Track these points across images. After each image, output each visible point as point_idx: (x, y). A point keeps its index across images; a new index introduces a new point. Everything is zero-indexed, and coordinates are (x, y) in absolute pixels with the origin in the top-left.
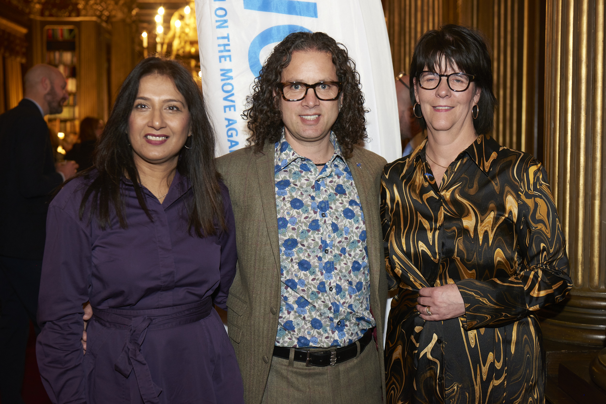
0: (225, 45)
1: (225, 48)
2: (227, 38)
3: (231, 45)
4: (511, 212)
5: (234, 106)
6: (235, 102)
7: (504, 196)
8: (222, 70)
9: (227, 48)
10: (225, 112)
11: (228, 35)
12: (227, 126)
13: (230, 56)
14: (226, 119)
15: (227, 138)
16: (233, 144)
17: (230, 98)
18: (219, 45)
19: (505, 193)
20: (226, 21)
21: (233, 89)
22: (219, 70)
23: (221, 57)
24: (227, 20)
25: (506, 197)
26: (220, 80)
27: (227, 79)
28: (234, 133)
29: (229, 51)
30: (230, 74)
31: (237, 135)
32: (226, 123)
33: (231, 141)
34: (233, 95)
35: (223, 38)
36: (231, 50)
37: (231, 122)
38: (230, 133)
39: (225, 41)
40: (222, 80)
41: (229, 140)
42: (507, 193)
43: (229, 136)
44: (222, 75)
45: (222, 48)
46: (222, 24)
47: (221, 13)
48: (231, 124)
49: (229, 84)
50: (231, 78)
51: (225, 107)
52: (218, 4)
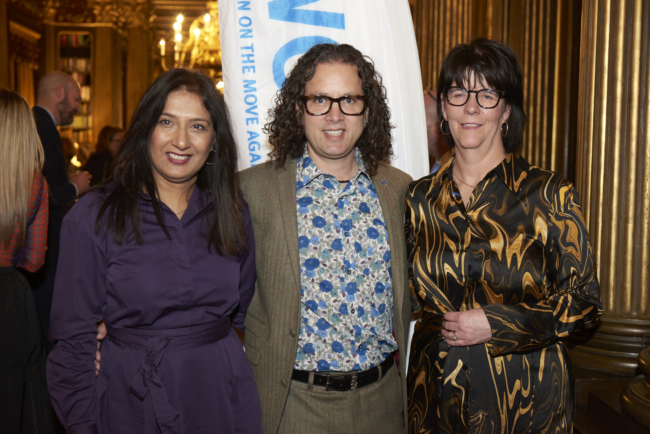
0: (249, 56)
1: (248, 59)
2: (251, 48)
3: (255, 55)
4: (540, 235)
5: (257, 119)
6: (259, 114)
7: (534, 217)
8: (245, 81)
9: (251, 58)
10: (247, 124)
11: (252, 45)
12: (249, 139)
13: (253, 67)
14: (249, 132)
15: (249, 152)
16: (255, 158)
17: (253, 111)
18: (243, 56)
19: (535, 214)
20: (250, 31)
21: (256, 101)
22: (242, 81)
23: (244, 68)
24: (252, 29)
25: (536, 218)
26: (243, 92)
27: (250, 91)
28: (256, 146)
29: (253, 61)
30: (253, 86)
31: (259, 149)
32: (249, 136)
33: (253, 155)
34: (256, 107)
35: (247, 48)
36: (255, 61)
37: (253, 135)
38: (252, 147)
39: (249, 52)
40: (245, 91)
41: (251, 154)
42: (536, 215)
43: (251, 150)
44: (245, 86)
45: (246, 59)
46: (247, 33)
47: (246, 22)
48: (254, 137)
49: (252, 96)
50: (255, 90)
51: (248, 120)
52: (243, 13)
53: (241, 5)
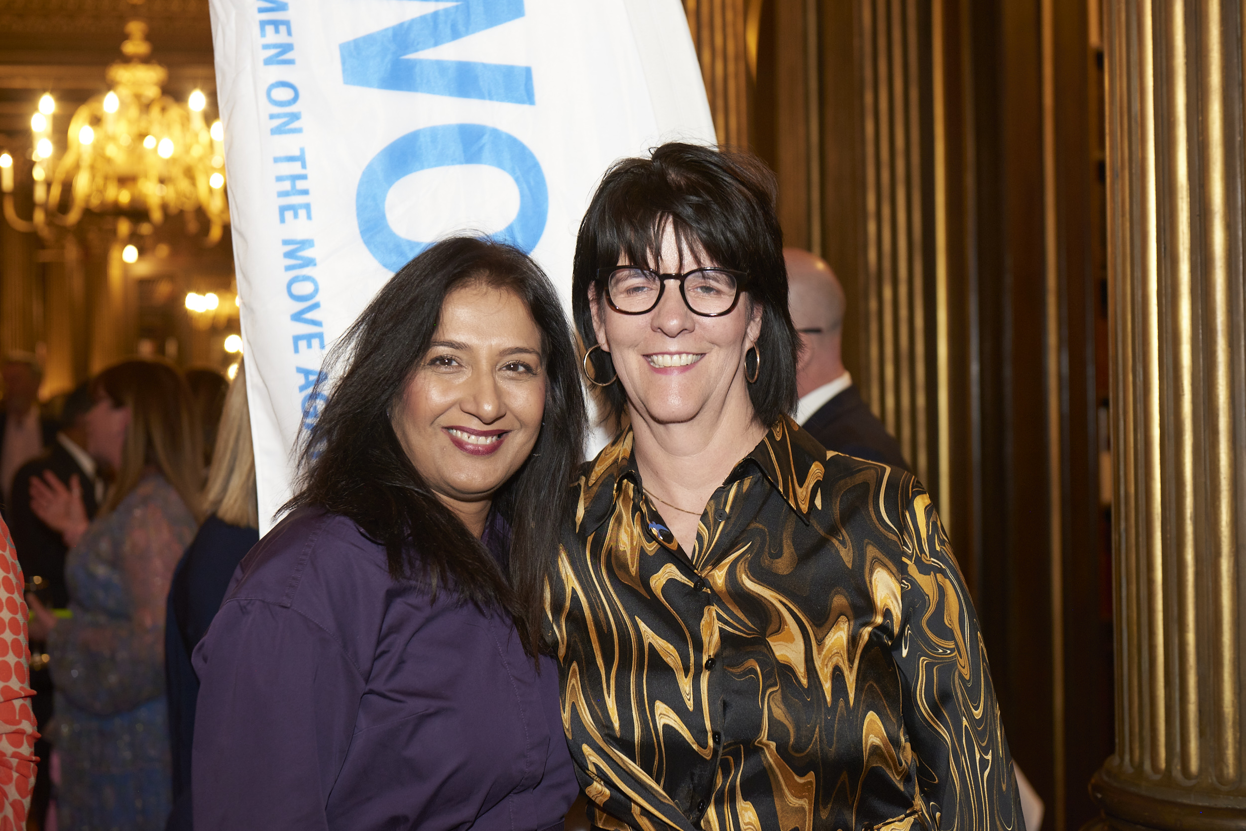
0: (295, 178)
1: (294, 185)
2: (300, 159)
3: (309, 176)
4: (887, 614)
5: (320, 335)
6: (324, 324)
8: (286, 242)
9: (301, 185)
10: (296, 349)
11: (302, 150)
12: (302, 388)
13: (307, 207)
14: (300, 369)
17: (308, 316)
18: (279, 179)
20: (295, 117)
21: (316, 291)
22: (280, 243)
23: (283, 210)
24: (299, 114)
26: (283, 269)
27: (301, 266)
29: (305, 192)
30: (307, 253)
32: (301, 379)
34: (316, 306)
35: (291, 159)
36: (311, 192)
37: (312, 378)
39: (295, 168)
40: (288, 268)
42: (872, 565)
44: (288, 255)
45: (286, 185)
46: (285, 123)
47: (283, 94)
49: (307, 278)
50: (310, 262)
51: (297, 339)
52: (277, 73)
53: (272, 52)
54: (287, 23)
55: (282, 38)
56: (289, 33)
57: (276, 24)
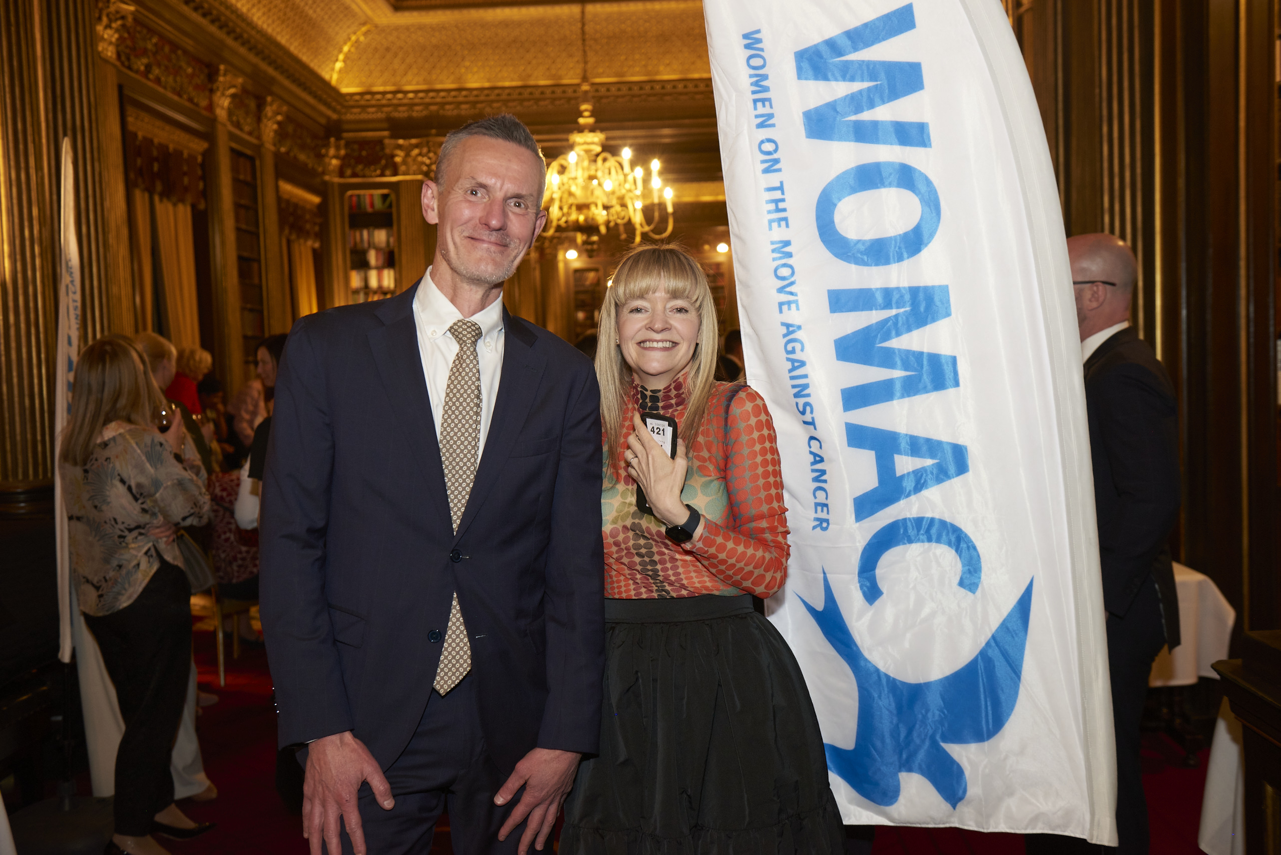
0: (776, 202)
1: (777, 206)
2: (781, 188)
3: (786, 200)
5: (796, 302)
6: (798, 294)
8: (773, 243)
9: (781, 205)
10: (781, 311)
11: (782, 183)
12: (785, 336)
13: (785, 219)
14: (783, 324)
15: (785, 355)
16: (796, 364)
17: (788, 289)
18: (768, 202)
20: (777, 161)
21: (793, 273)
22: (769, 243)
23: (771, 222)
24: (779, 159)
26: (771, 260)
27: (784, 258)
28: (798, 346)
29: (784, 210)
30: (787, 249)
31: (802, 350)
32: (784, 330)
33: (793, 361)
34: (792, 283)
35: (776, 189)
36: (788, 210)
37: (791, 329)
38: (789, 348)
39: (777, 195)
40: (776, 260)
41: (788, 359)
43: (788, 352)
44: (774, 251)
45: (772, 206)
46: (772, 166)
47: (768, 147)
48: (793, 332)
49: (788, 265)
50: (790, 255)
51: (781, 304)
52: (764, 133)
53: (761, 120)
54: (769, 100)
55: (767, 110)
56: (771, 107)
57: (763, 101)
